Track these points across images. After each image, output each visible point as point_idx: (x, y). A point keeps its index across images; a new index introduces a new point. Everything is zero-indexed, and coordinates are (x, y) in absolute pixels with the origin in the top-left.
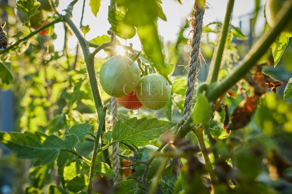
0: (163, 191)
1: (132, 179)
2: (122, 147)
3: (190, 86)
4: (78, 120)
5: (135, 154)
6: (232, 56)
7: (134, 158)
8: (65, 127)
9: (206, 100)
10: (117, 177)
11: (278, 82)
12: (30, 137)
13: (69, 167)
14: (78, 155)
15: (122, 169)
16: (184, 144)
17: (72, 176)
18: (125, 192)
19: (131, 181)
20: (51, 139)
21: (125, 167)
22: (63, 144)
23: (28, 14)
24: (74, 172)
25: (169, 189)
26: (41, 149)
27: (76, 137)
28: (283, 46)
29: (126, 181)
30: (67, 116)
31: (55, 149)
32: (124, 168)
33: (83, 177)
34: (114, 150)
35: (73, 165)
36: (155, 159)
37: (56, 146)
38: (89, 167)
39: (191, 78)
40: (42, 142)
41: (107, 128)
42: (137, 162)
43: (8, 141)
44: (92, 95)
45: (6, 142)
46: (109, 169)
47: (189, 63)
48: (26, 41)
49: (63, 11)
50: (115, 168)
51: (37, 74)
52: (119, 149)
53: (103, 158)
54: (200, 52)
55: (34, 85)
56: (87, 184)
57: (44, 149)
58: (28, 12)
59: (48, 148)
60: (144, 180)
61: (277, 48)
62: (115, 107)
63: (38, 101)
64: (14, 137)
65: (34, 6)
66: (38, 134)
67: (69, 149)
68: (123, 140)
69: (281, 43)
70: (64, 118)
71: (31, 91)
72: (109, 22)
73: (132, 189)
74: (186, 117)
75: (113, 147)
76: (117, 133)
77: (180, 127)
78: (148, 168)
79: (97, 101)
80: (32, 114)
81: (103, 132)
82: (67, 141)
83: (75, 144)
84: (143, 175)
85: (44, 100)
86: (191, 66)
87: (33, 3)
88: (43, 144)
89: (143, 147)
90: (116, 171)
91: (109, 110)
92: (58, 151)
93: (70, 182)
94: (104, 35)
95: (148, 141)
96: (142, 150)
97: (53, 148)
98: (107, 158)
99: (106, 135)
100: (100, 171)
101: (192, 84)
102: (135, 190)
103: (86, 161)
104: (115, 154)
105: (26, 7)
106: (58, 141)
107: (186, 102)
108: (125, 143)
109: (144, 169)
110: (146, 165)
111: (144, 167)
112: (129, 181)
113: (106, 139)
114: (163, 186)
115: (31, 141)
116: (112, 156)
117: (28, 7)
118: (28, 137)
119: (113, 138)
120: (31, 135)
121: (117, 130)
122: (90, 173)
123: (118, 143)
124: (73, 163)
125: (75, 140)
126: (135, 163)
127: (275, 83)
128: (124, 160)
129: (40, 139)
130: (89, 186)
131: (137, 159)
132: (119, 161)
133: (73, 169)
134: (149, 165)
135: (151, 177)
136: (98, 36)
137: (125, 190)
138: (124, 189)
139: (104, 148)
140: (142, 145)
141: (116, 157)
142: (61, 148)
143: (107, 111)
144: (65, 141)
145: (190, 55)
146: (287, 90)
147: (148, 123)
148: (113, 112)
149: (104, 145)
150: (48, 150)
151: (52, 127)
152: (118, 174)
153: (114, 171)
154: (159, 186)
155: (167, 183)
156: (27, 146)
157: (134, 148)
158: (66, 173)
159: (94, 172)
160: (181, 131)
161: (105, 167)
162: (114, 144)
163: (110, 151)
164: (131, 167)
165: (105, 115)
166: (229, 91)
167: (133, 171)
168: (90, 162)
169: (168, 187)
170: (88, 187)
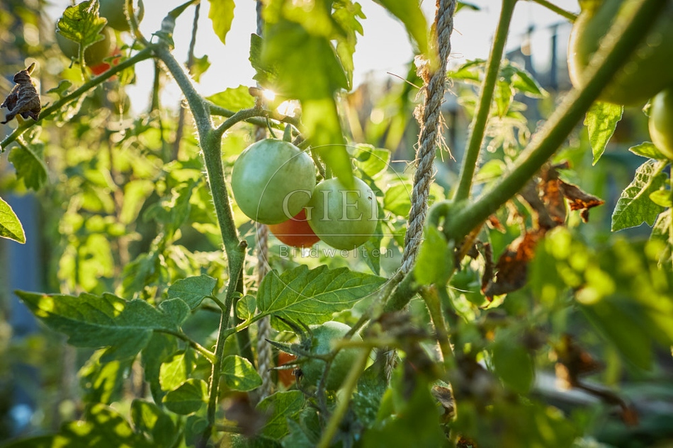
0: (357, 413)
1: (296, 389)
2: (277, 325)
3: (417, 203)
4: (183, 265)
5: (303, 340)
6: (516, 130)
7: (302, 347)
8: (157, 282)
9: (442, 238)
10: (266, 386)
11: (593, 199)
12: (91, 303)
13: (170, 365)
14: (189, 340)
15: (276, 370)
16: (399, 323)
17: (176, 382)
18: (282, 415)
19: (295, 395)
20: (132, 307)
21: (283, 365)
22: (158, 319)
23: (81, 43)
24: (180, 375)
25: (371, 409)
26: (113, 327)
27: (184, 304)
28: (610, 122)
29: (285, 394)
30: (161, 257)
31: (142, 328)
32: (281, 367)
33: (197, 384)
34: (261, 330)
35: (180, 359)
36: (343, 350)
37: (145, 323)
38: (211, 364)
39: (421, 186)
40: (116, 313)
41: (246, 285)
42: (307, 356)
43: (48, 312)
44: (217, 216)
45: (45, 315)
46: (251, 370)
47: (416, 156)
48: (75, 100)
49: (153, 35)
50: (263, 367)
51: (93, 164)
52: (271, 329)
53: (238, 347)
54: (439, 132)
55: (86, 186)
56: (206, 398)
57: (120, 327)
58: (82, 40)
59: (128, 327)
60: (321, 392)
61: (598, 125)
62: (262, 240)
63: (96, 223)
64: (59, 305)
65: (94, 26)
66: (107, 298)
67: (171, 330)
68: (280, 311)
69: (606, 116)
70: (156, 263)
71: (80, 200)
72: (252, 65)
73: (297, 409)
74: (408, 265)
75: (259, 325)
76: (266, 298)
77: (396, 287)
78: (328, 368)
79: (226, 229)
80: (84, 251)
81: (239, 295)
82: (166, 312)
83: (182, 319)
84: (318, 383)
85: (110, 220)
86: (420, 161)
87: (93, 20)
88: (119, 319)
89: (319, 325)
90: (264, 375)
91: (250, 249)
92: (150, 332)
93: (172, 394)
94: (240, 86)
95: (330, 313)
96: (317, 331)
97: (138, 327)
98: (246, 346)
99: (244, 301)
100: (232, 374)
101: (422, 199)
102: (302, 412)
103: (205, 353)
104: (263, 338)
105: (77, 28)
106: (148, 313)
107: (409, 236)
108: (282, 317)
109: (321, 369)
110: (323, 362)
111: (321, 366)
112: (290, 393)
113: (244, 309)
114: (359, 404)
115: (94, 312)
116: (255, 342)
117: (81, 30)
118: (88, 304)
119: (259, 306)
120: (93, 299)
121: (266, 291)
122: (212, 376)
123: (269, 316)
124: (178, 356)
125: (182, 310)
126: (303, 358)
127: (588, 200)
128: (281, 351)
129: (113, 308)
130: (210, 403)
131: (306, 349)
132: (270, 353)
133: (179, 369)
134: (331, 362)
135: (335, 387)
136: (228, 89)
137: (282, 411)
138: (280, 409)
139: (240, 327)
140: (318, 323)
141: (264, 345)
142: (154, 327)
143: (247, 250)
144: (163, 312)
145: (420, 138)
146: (618, 212)
147: (330, 276)
148: (259, 252)
149: (239, 321)
150: (129, 330)
151: (129, 281)
152: (268, 381)
153: (260, 373)
154: (350, 403)
155: (366, 398)
156: (86, 322)
157: (302, 327)
158: (165, 377)
159: (221, 375)
160: (397, 294)
161: (243, 365)
162: (260, 319)
163: (253, 332)
164: (294, 366)
165: (243, 258)
166: (492, 219)
167: (300, 373)
168: (211, 356)
169: (369, 406)
170: (208, 406)
